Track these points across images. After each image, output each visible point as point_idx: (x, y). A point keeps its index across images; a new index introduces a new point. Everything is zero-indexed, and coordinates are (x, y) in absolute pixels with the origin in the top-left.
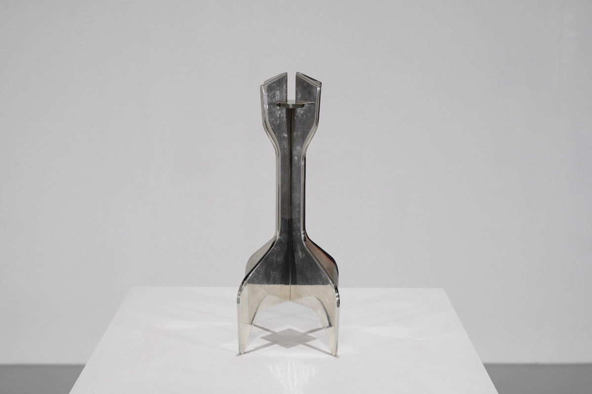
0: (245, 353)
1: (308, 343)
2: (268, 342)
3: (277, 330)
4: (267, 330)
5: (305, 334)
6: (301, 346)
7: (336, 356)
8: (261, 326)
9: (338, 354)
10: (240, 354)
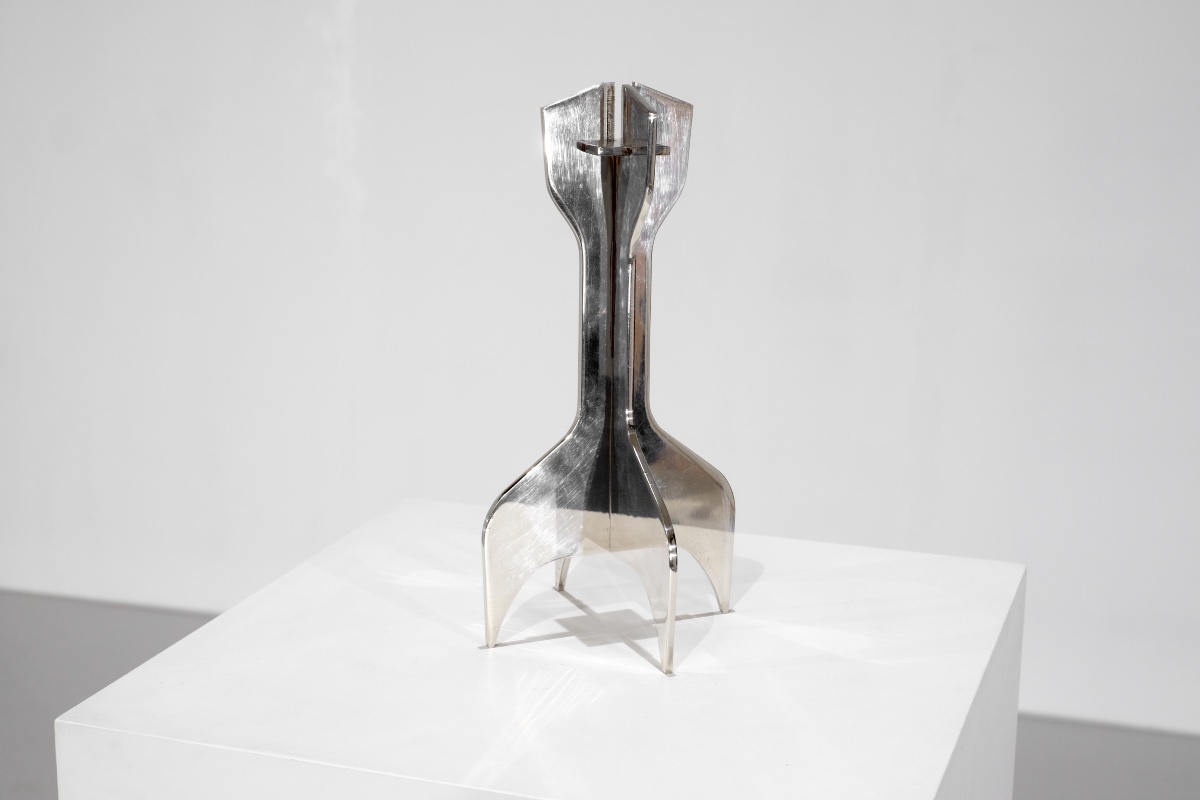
0: (496, 646)
1: (640, 642)
2: (562, 630)
3: (598, 610)
4: (581, 606)
5: (648, 624)
6: (622, 645)
7: (669, 673)
8: (577, 598)
9: (677, 669)
10: (488, 646)
